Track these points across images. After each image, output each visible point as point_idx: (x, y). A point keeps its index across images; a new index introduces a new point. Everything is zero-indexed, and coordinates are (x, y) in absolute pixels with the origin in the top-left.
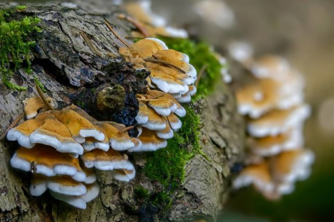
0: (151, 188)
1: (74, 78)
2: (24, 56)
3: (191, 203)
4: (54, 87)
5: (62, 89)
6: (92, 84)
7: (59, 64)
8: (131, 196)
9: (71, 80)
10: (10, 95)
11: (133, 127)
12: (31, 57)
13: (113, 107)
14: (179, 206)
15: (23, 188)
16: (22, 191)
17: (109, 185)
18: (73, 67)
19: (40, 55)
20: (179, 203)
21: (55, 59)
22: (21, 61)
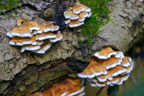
0: (84, 39)
1: (39, 8)
2: (17, 5)
3: (102, 42)
4: (32, 12)
5: (35, 12)
6: (46, 8)
7: (33, 4)
8: (77, 43)
9: (38, 9)
10: (12, 19)
11: (56, 22)
12: (21, 4)
13: (48, 16)
14: (96, 44)
15: (17, 51)
16: (17, 52)
17: (65, 41)
18: (39, 4)
19: (24, 3)
20: (96, 43)
21: (31, 3)
22: (16, 7)
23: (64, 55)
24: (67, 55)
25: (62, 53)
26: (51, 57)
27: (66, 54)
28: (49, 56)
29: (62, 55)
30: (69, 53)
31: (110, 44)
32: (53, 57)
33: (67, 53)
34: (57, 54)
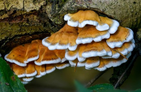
23: (29, 5)
24: (34, 6)
25: (25, 2)
26: (6, 5)
27: (32, 5)
28: (4, 3)
29: (25, 5)
30: (37, 4)
31: (94, 6)
32: (10, 6)
33: (34, 4)
34: (17, 3)
